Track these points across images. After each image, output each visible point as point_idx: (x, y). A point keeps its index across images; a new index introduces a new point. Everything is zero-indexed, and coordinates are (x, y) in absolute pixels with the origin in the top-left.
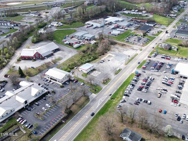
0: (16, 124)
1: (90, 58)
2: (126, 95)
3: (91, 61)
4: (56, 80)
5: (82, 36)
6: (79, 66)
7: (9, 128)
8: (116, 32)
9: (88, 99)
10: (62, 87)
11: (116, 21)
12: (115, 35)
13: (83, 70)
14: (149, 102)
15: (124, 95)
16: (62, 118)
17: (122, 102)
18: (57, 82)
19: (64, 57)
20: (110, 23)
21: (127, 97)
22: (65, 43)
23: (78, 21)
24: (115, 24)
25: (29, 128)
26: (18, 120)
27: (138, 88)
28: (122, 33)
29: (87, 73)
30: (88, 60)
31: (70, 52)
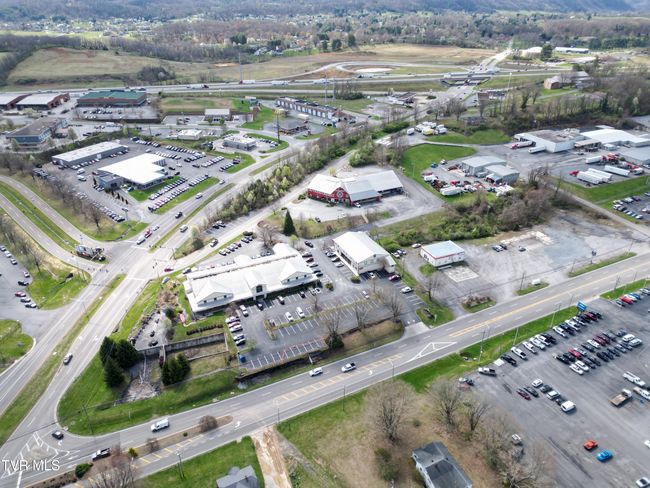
0: (221, 327)
1: (469, 230)
2: (509, 360)
4: (349, 262)
6: (428, 242)
8: (596, 175)
9: (399, 329)
10: (356, 281)
12: (589, 184)
13: (428, 256)
14: (568, 405)
15: (504, 358)
18: (351, 268)
19: (402, 213)
21: (509, 365)
22: (426, 178)
23: (495, 128)
24: (612, 150)
25: (238, 345)
26: (228, 320)
27: (562, 353)
28: (620, 179)
29: (437, 267)
31: (426, 202)
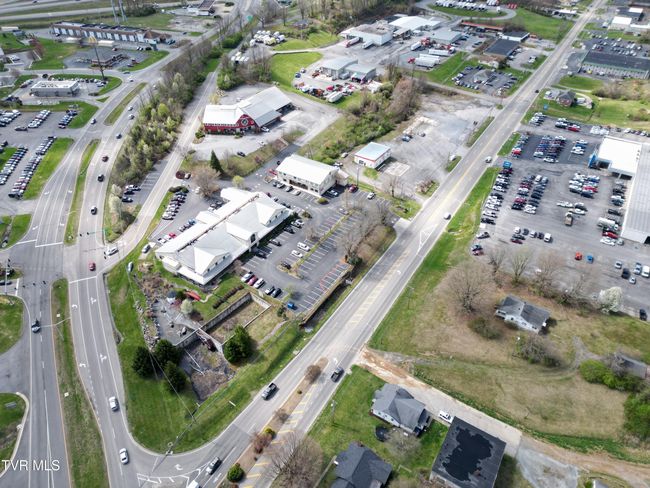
0: (241, 288)
1: (375, 129)
2: (488, 221)
3: (379, 136)
4: (304, 186)
5: (343, 71)
6: (350, 150)
7: (229, 297)
8: (428, 58)
9: (392, 232)
10: (324, 203)
11: (421, 29)
12: (428, 68)
13: (365, 161)
14: (547, 236)
15: (483, 221)
16: (343, 274)
17: (480, 238)
18: (309, 191)
19: (310, 127)
20: (407, 33)
21: (490, 225)
22: (304, 89)
23: (323, 29)
24: (420, 35)
25: (276, 296)
26: (243, 279)
27: (512, 204)
28: (444, 60)
29: (377, 169)
30: (371, 134)
31: (322, 112)
